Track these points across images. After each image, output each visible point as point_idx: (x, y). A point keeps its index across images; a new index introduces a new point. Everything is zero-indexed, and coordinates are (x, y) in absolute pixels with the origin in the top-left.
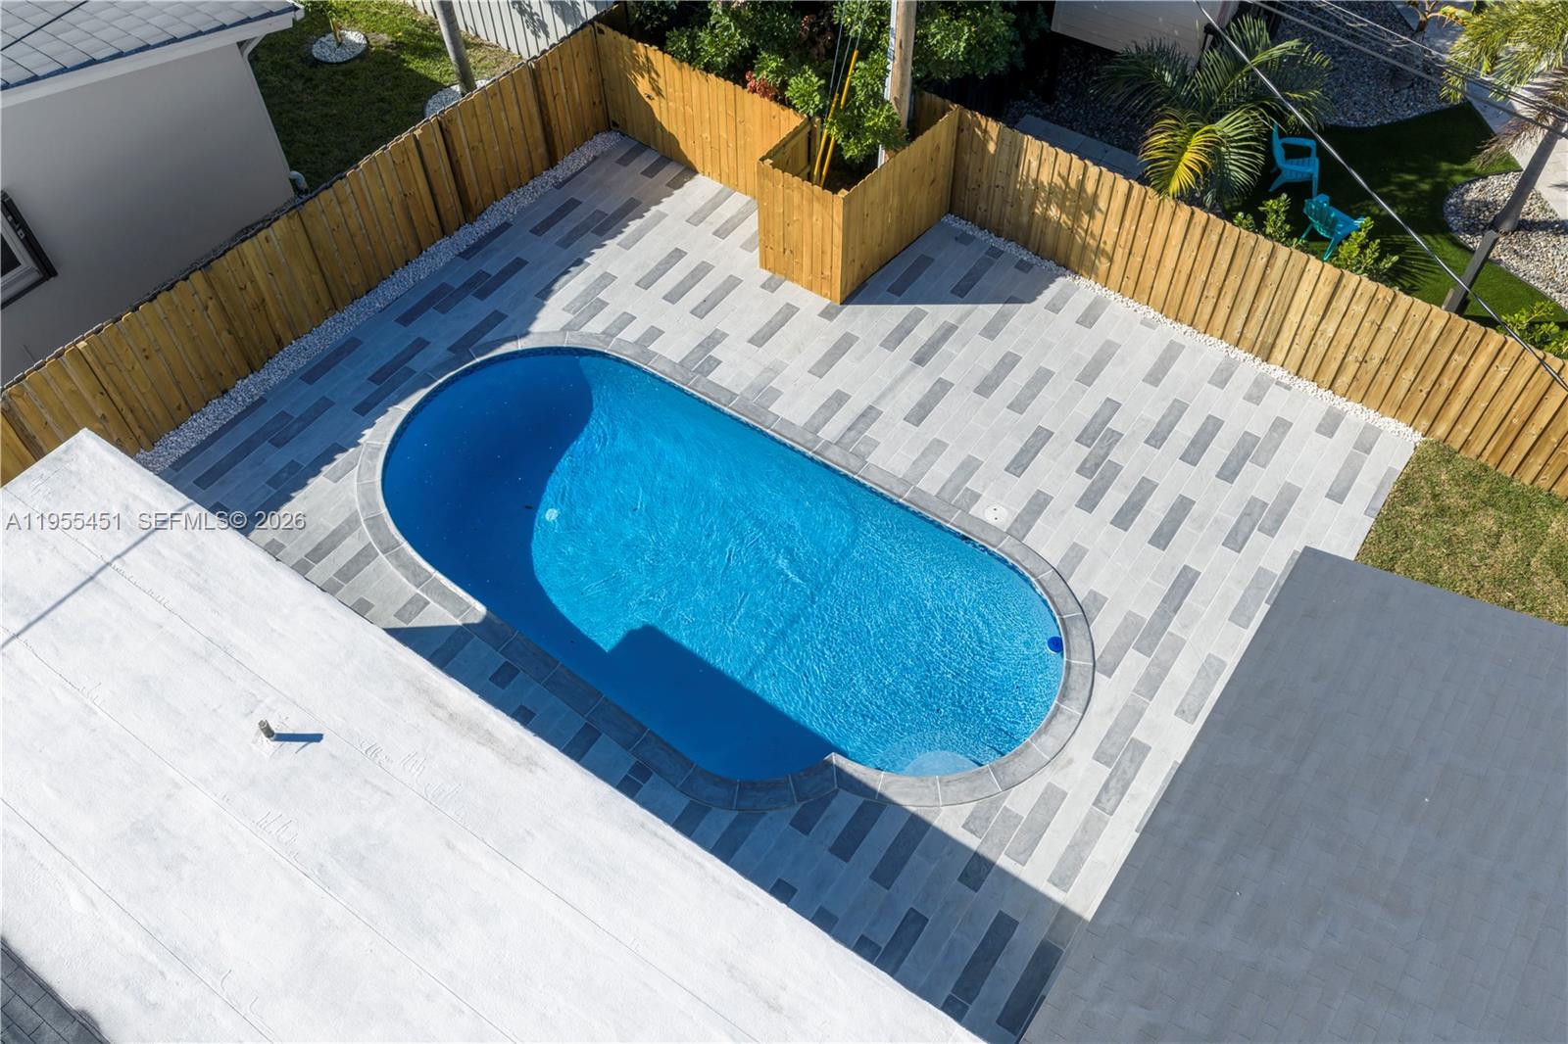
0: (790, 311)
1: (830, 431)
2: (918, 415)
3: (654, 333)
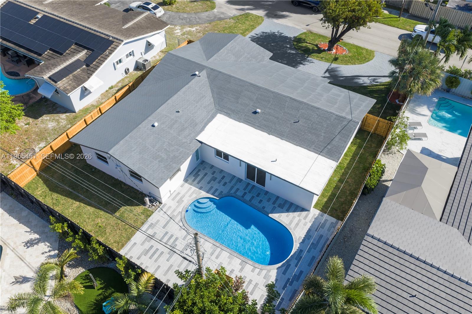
1: (219, 249)
3: (253, 271)
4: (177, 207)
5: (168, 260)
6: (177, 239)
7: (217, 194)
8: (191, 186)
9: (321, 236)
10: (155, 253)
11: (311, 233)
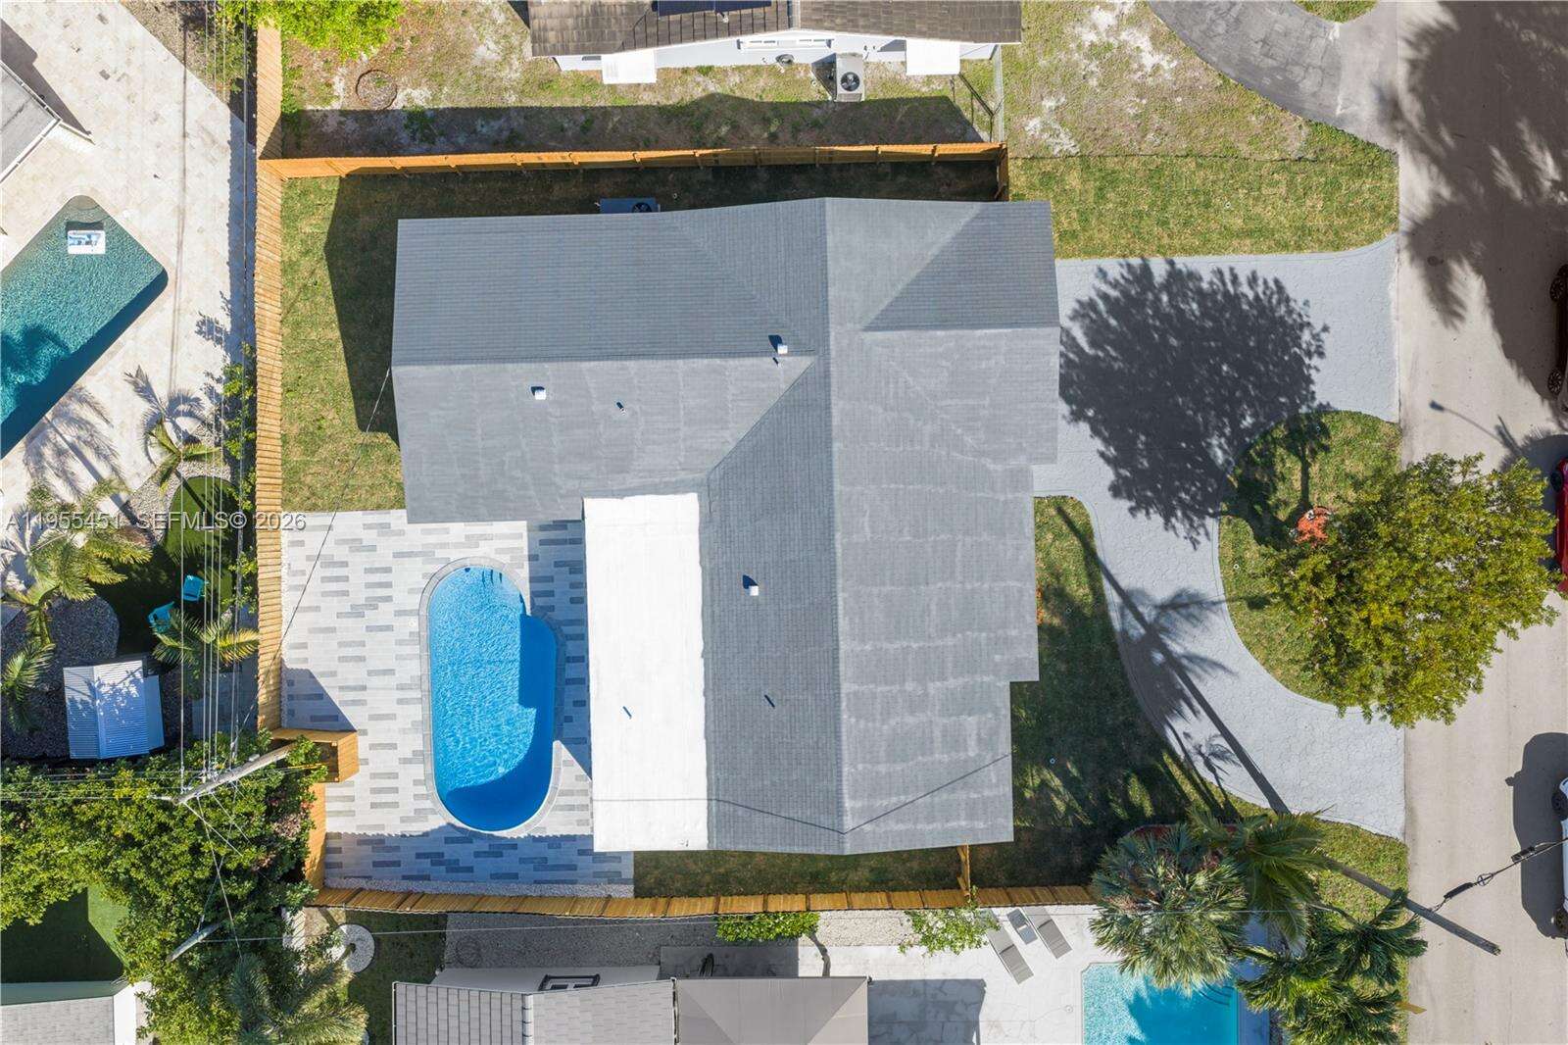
0: (372, 747)
1: (417, 694)
2: (390, 672)
3: (416, 783)
4: (457, 545)
5: (339, 615)
6: (388, 599)
7: (540, 601)
8: (525, 534)
9: (573, 868)
10: (337, 579)
11: (565, 845)
